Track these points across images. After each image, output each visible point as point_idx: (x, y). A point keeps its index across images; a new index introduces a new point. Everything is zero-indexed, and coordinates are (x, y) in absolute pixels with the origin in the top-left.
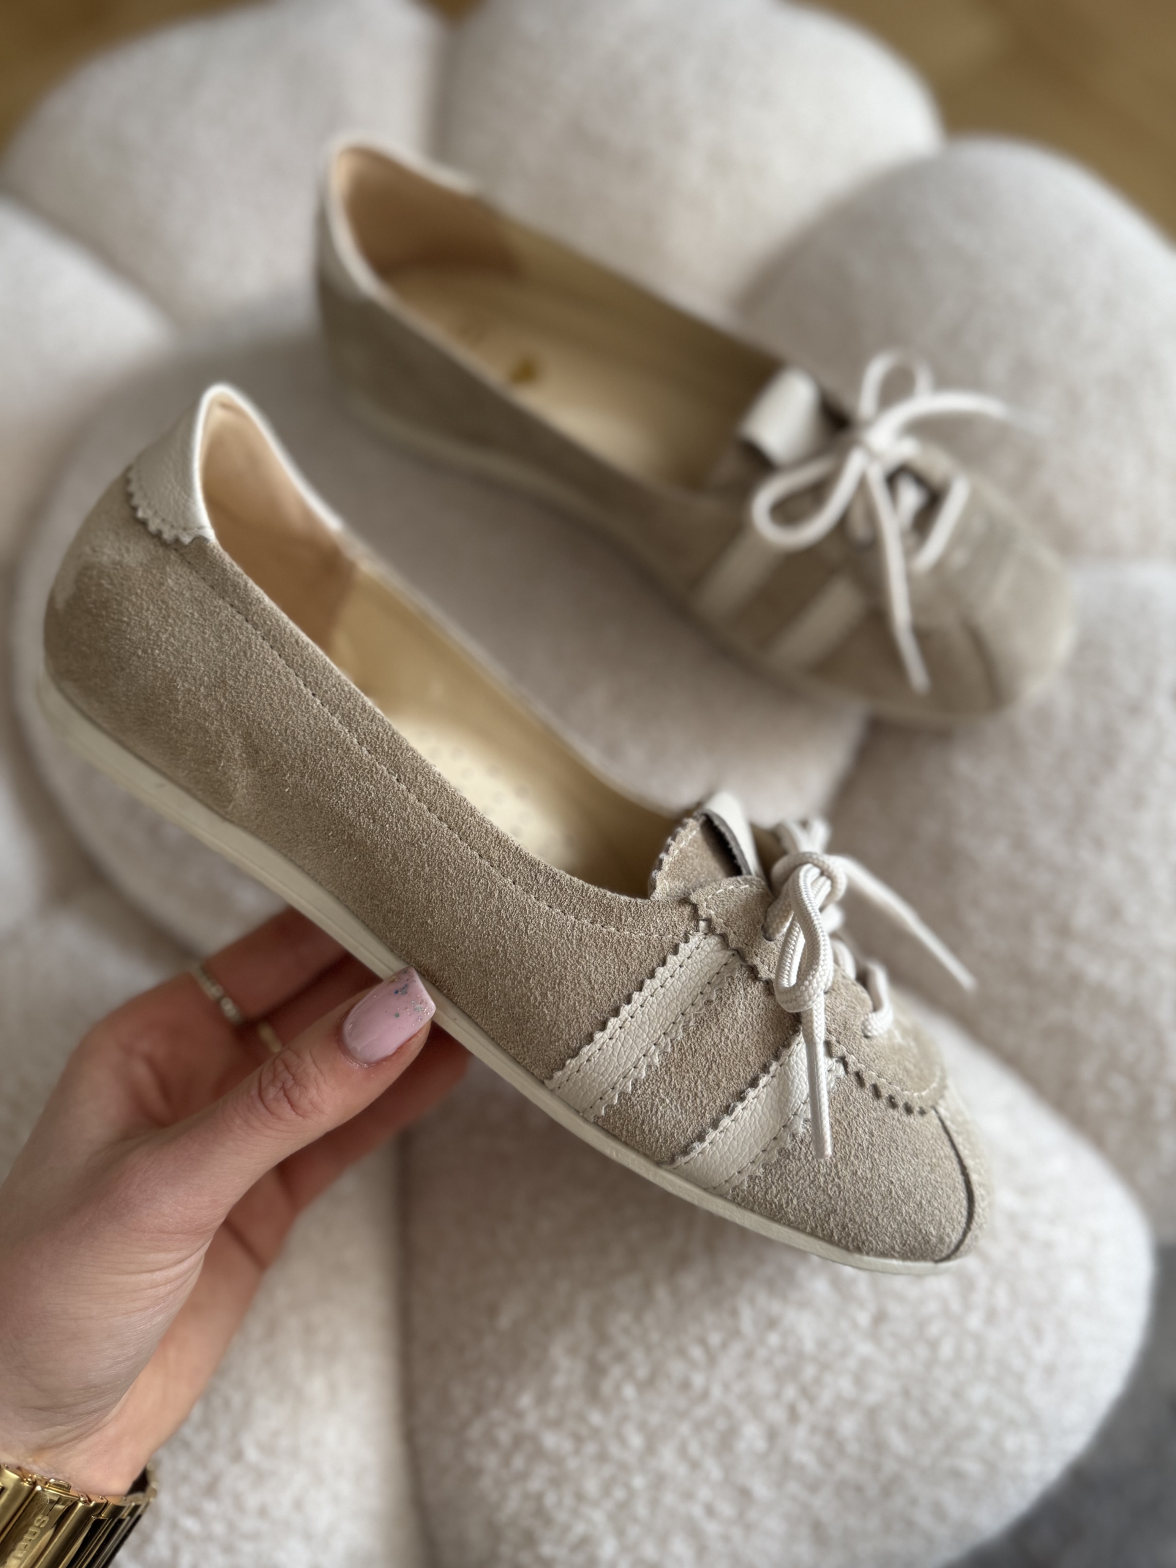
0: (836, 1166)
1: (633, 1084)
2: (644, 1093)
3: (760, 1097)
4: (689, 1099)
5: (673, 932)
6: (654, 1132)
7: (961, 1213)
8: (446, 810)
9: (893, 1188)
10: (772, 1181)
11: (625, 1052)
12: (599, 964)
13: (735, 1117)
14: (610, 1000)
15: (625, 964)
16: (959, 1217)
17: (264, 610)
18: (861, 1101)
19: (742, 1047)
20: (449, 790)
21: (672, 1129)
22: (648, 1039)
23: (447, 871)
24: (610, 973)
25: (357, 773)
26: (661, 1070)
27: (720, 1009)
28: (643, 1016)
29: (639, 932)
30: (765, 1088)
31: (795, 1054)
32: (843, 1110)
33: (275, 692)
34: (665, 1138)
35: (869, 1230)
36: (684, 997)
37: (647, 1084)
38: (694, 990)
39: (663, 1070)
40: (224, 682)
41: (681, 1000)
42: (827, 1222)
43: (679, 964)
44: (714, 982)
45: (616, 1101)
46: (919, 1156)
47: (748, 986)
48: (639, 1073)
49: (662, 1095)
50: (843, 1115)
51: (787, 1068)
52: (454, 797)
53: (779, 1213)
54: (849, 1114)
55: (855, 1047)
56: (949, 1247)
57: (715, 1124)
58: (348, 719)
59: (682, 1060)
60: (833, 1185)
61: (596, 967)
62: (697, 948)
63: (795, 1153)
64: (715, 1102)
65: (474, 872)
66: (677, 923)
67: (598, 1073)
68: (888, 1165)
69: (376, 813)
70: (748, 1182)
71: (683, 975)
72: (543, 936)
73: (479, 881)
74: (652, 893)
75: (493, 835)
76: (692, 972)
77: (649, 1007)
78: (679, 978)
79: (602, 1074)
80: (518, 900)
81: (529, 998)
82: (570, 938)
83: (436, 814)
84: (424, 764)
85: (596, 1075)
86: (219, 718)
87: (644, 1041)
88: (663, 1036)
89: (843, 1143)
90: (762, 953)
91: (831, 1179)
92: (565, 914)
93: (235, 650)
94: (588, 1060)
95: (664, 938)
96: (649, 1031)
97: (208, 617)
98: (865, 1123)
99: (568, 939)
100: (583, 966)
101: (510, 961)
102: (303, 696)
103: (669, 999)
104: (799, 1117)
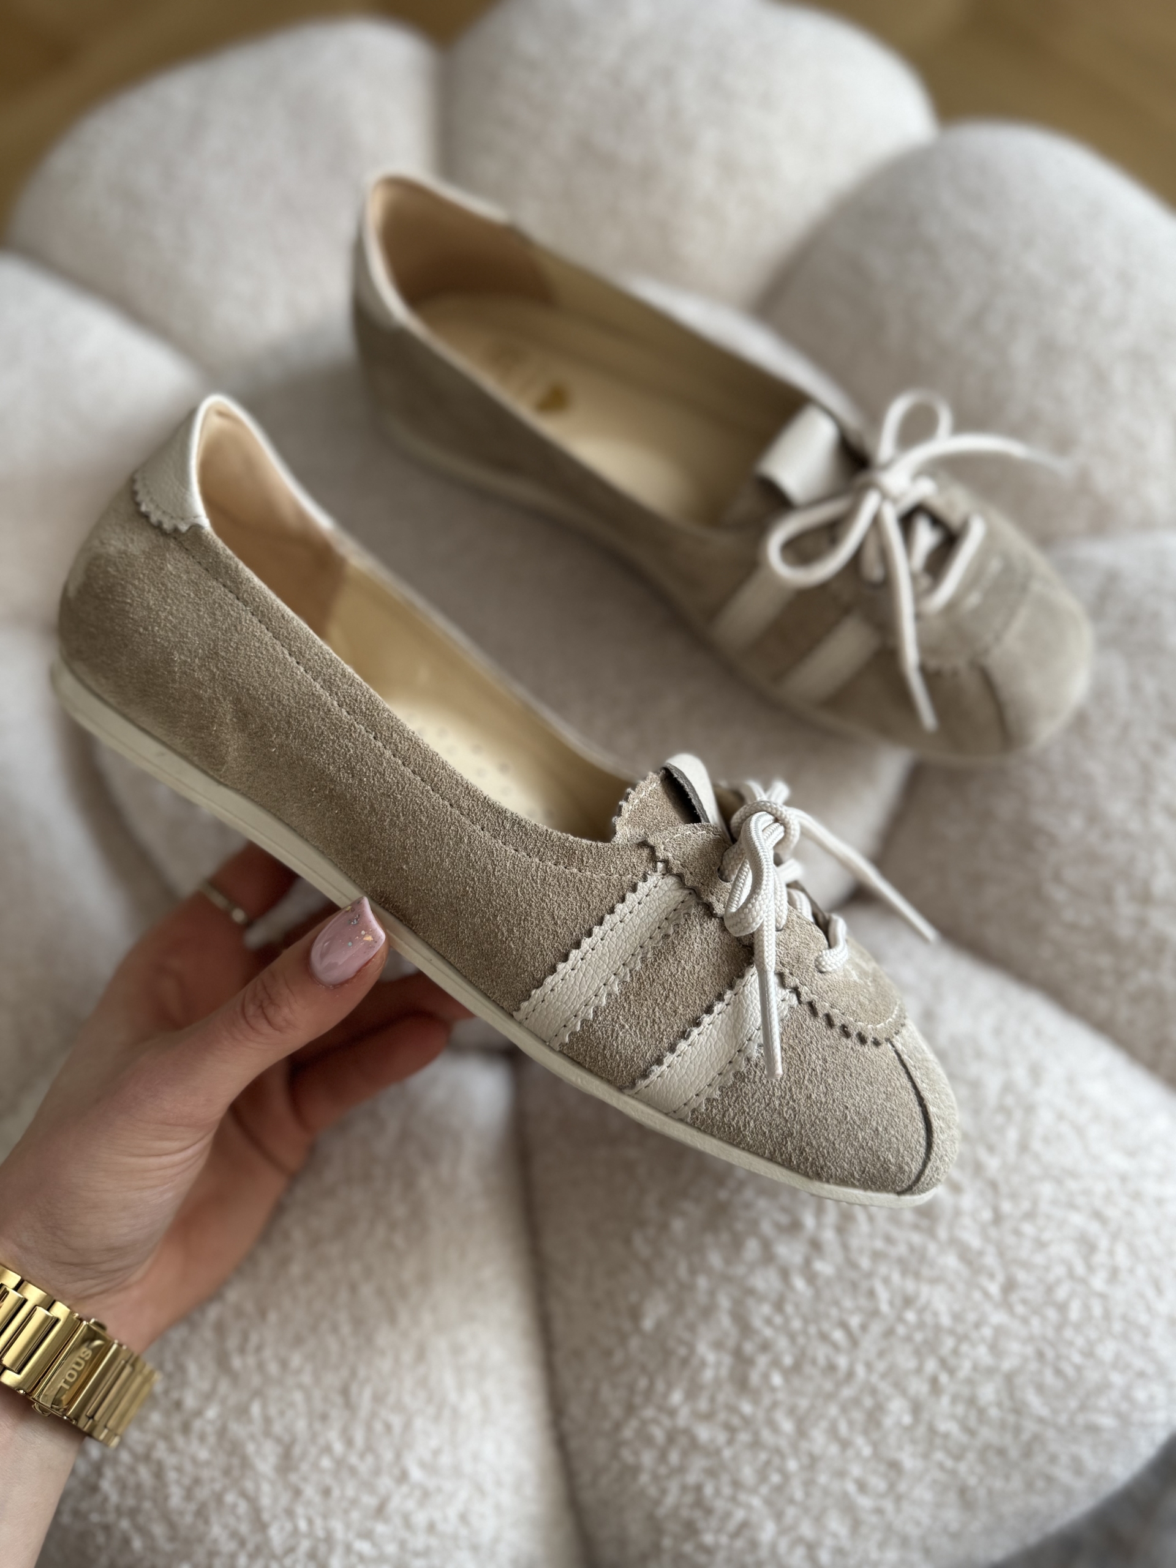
0: (790, 1090)
1: (595, 1012)
2: (604, 1019)
3: (716, 1023)
4: (647, 1025)
5: (632, 872)
6: (615, 1056)
7: (919, 1142)
8: (419, 764)
9: (848, 1113)
10: (729, 1104)
11: (586, 981)
12: (562, 902)
13: (692, 1042)
14: (572, 934)
15: (587, 901)
16: (918, 1147)
17: (254, 588)
18: (814, 1029)
19: (698, 977)
20: (422, 746)
21: (632, 1053)
22: (608, 970)
23: (420, 819)
24: (572, 910)
25: (337, 732)
26: (620, 998)
27: (676, 942)
28: (603, 948)
29: (600, 873)
30: (721, 1015)
31: (749, 985)
32: (796, 1037)
33: (263, 662)
34: (625, 1063)
35: (826, 1155)
36: (642, 931)
37: (608, 1011)
38: (652, 924)
39: (623, 998)
40: (216, 653)
41: (639, 934)
42: (785, 1146)
43: (637, 901)
44: (672, 918)
45: (578, 1028)
46: (874, 1084)
47: (704, 922)
48: (600, 1001)
49: (621, 1021)
50: (797, 1041)
51: (741, 997)
52: (426, 752)
53: (738, 1137)
54: (802, 1040)
55: (808, 979)
56: (909, 1177)
57: (672, 1049)
58: (329, 684)
59: (640, 988)
60: (788, 1109)
61: (559, 904)
62: (655, 887)
63: (750, 1077)
64: (672, 1028)
65: (445, 820)
66: (635, 864)
67: (562, 1002)
68: (842, 1090)
69: (354, 768)
70: (706, 1105)
71: (641, 911)
72: (509, 877)
73: (450, 828)
74: (613, 837)
75: (463, 786)
76: (651, 908)
77: (609, 940)
78: (638, 913)
79: (565, 1003)
80: (486, 844)
81: (497, 934)
82: (535, 878)
83: (409, 768)
84: (399, 723)
85: (560, 1004)
86: (212, 686)
87: (604, 971)
88: (622, 966)
89: (797, 1068)
90: (717, 892)
91: (786, 1102)
92: (530, 857)
93: (226, 624)
94: (552, 990)
95: (624, 878)
96: (609, 962)
97: (203, 596)
98: (818, 1049)
99: (533, 879)
100: (546, 904)
101: (478, 901)
102: (288, 664)
103: (628, 932)
104: (754, 1042)
